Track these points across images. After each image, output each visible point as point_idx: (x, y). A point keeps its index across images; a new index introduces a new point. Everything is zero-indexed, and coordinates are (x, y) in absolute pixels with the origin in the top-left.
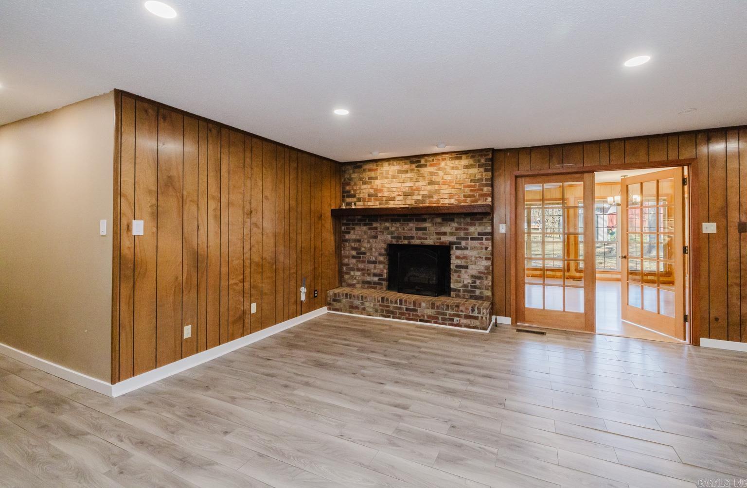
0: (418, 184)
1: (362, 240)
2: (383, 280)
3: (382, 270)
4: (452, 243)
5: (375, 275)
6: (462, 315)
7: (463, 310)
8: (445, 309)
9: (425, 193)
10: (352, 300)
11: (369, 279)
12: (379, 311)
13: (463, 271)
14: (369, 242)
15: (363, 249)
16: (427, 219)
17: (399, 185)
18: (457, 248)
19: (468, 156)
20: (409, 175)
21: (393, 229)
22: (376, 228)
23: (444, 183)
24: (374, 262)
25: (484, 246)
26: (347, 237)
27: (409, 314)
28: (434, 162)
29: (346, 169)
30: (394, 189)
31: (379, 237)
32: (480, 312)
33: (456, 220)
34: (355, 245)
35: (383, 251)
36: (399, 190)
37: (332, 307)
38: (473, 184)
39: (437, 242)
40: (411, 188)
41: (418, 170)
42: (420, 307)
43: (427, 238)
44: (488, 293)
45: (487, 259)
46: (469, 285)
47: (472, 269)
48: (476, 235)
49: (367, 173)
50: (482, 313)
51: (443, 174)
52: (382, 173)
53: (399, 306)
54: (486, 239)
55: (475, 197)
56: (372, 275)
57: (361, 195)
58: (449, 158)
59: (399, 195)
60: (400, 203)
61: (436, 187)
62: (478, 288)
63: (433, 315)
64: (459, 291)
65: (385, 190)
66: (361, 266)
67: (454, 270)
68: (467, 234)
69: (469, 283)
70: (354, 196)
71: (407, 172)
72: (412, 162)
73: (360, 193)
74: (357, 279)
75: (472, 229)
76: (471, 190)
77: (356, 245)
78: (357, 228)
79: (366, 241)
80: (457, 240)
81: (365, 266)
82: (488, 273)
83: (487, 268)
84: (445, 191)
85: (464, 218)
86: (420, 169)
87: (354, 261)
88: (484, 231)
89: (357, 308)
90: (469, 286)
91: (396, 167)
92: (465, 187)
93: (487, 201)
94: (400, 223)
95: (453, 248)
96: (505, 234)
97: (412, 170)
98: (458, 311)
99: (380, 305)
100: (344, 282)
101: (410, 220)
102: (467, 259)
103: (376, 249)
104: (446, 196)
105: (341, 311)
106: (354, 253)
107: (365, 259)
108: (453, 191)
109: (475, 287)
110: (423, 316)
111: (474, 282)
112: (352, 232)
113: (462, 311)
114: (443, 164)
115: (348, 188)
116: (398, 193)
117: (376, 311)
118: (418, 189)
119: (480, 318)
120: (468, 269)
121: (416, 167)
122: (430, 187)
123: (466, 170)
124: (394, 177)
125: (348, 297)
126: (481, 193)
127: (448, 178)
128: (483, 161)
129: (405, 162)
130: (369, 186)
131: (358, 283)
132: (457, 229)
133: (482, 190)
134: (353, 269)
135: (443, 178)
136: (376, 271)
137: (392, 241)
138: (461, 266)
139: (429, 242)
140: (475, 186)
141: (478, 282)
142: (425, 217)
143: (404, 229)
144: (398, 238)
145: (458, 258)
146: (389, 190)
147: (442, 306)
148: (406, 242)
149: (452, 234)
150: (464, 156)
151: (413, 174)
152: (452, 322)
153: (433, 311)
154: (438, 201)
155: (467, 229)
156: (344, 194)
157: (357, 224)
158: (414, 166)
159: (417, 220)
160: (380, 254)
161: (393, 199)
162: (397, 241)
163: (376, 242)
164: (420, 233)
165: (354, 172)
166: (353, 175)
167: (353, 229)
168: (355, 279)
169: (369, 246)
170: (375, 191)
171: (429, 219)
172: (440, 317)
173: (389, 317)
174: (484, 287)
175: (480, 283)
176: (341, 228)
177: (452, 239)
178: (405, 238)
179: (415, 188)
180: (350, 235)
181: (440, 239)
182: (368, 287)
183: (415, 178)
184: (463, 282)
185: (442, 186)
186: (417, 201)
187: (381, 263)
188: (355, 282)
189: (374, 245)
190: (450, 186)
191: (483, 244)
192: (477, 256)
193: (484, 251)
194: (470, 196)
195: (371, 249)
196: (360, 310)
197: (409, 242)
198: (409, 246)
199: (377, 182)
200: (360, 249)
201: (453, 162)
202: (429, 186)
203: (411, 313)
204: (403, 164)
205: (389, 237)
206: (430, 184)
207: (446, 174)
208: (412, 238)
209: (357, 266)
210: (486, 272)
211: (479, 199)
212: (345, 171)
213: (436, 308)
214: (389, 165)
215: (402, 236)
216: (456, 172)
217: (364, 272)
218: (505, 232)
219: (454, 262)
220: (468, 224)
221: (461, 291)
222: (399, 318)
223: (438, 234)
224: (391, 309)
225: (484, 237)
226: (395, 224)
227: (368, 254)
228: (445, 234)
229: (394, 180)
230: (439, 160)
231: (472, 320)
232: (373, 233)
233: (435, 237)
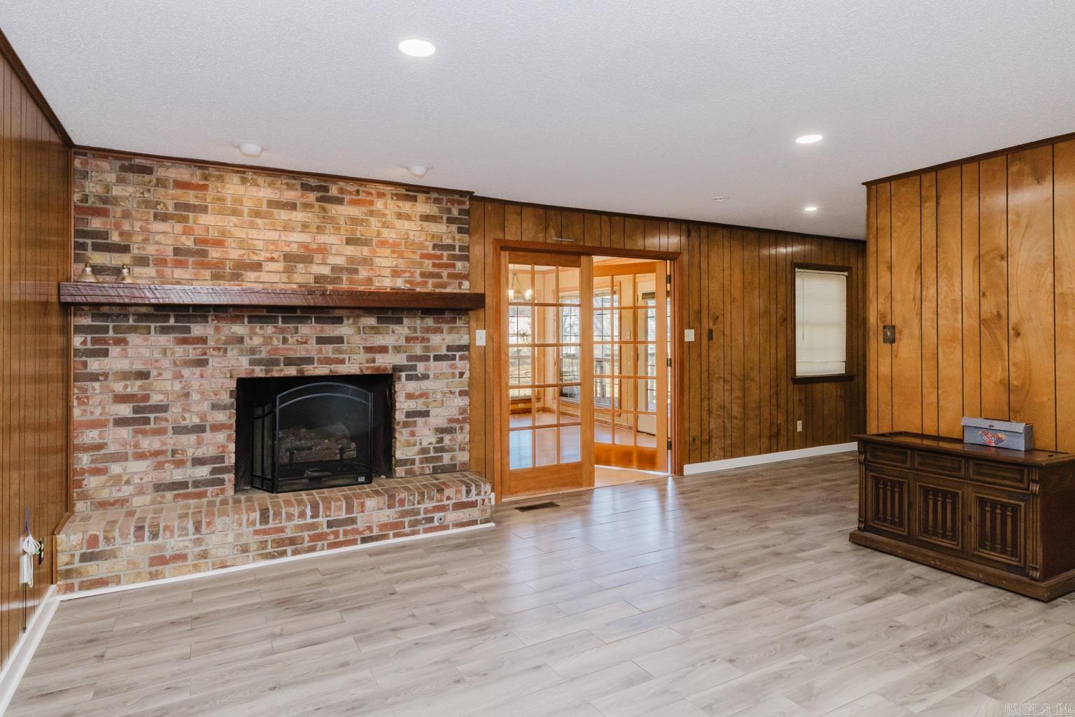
0: (322, 239)
1: (154, 373)
2: (225, 470)
3: (223, 447)
4: (398, 369)
5: (198, 462)
6: (448, 505)
7: (451, 496)
8: (416, 502)
9: (340, 261)
10: (159, 541)
11: (178, 475)
12: (253, 547)
13: (420, 421)
14: (178, 376)
15: (156, 399)
16: (345, 319)
17: (273, 235)
18: (409, 378)
19: (427, 198)
20: (299, 216)
21: (257, 341)
22: (203, 340)
23: (383, 244)
24: (199, 429)
25: (457, 371)
26: (94, 365)
27: (336, 534)
28: (360, 197)
29: (89, 168)
30: (260, 245)
31: (210, 361)
32: (480, 491)
33: (406, 321)
34: (126, 387)
35: (226, 398)
36: (272, 247)
37: (76, 581)
38: (439, 253)
39: (368, 368)
40: (306, 246)
41: (324, 210)
42: (363, 512)
43: (344, 359)
44: (463, 456)
45: (462, 393)
46: (431, 446)
47: (437, 416)
48: (444, 351)
49: (171, 192)
50: (483, 493)
51: (379, 225)
52: (222, 200)
53: (309, 521)
54: (462, 358)
55: (441, 277)
56: (189, 463)
57: (151, 250)
58: (392, 194)
59: (272, 259)
60: (275, 278)
61: (365, 251)
62: (446, 451)
63: (391, 520)
64: (413, 462)
65: (230, 243)
66: (148, 443)
67: (404, 422)
68: (427, 348)
69: (430, 444)
70: (125, 249)
71: (292, 206)
72: (305, 187)
73: (146, 240)
74: (136, 480)
75: (436, 339)
76: (434, 265)
77: (134, 387)
78: (133, 339)
79: (168, 375)
80: (408, 361)
81: (163, 444)
82: (464, 420)
83: (462, 411)
84: (385, 261)
85: (422, 318)
86: (328, 206)
87: (125, 432)
88: (457, 343)
89: (180, 557)
90: (432, 449)
91: (263, 192)
92: (423, 256)
93: (463, 287)
94: (275, 327)
95: (399, 378)
96: (485, 347)
97: (307, 206)
98: (441, 501)
99: (257, 532)
100: (84, 496)
101: (303, 320)
102: (427, 398)
103: (202, 393)
104: (387, 272)
105: (118, 583)
106: (125, 410)
107: (163, 424)
108: (402, 264)
109: (442, 450)
110: (370, 528)
111: (441, 440)
112: (115, 351)
113: (448, 498)
114: (379, 204)
115: (96, 224)
116: (269, 255)
117: (245, 549)
118: (323, 250)
119: (480, 503)
120: (429, 416)
121: (318, 200)
122: (350, 250)
123: (425, 224)
124: (257, 214)
125: (147, 534)
126: (451, 271)
127: (388, 235)
128: (455, 212)
129: (287, 184)
130: (179, 228)
131: (140, 491)
132: (408, 339)
133: (453, 266)
134: (121, 457)
135: (379, 234)
136: (199, 453)
137: (253, 371)
138: (418, 412)
139: (350, 368)
140: (441, 257)
141: (447, 438)
142: (337, 313)
143: (285, 340)
144: (272, 362)
145: (410, 396)
146: (242, 243)
147: (411, 498)
148: (292, 371)
149: (397, 349)
150: (421, 197)
151: (310, 215)
152: (432, 525)
153: (391, 512)
154: (369, 280)
155: (428, 340)
156: (81, 240)
157: (133, 329)
158: (311, 197)
159: (318, 320)
160: (215, 407)
161: (257, 266)
162: (267, 371)
163: (202, 376)
164: (328, 350)
165: (121, 181)
166: (119, 188)
167: (118, 342)
168: (128, 482)
169: (177, 386)
170: (196, 241)
171: (348, 318)
172: (406, 520)
173: (283, 554)
174: (457, 447)
175: (450, 440)
176: (69, 341)
177: (400, 359)
178: (289, 362)
179: (314, 246)
180: (106, 360)
181: (373, 361)
182: (176, 497)
183: (315, 225)
184: (421, 444)
185: (377, 250)
186: (319, 279)
187: (216, 428)
188: (126, 491)
189: (195, 384)
190: (393, 252)
191: (456, 368)
192: (446, 390)
193: (457, 379)
194: (432, 275)
195: (187, 395)
196: (189, 562)
197: (301, 371)
198: (301, 380)
199: (205, 219)
200: (146, 398)
201: (400, 203)
202: (349, 247)
203: (341, 529)
204: (284, 187)
205: (244, 361)
206: (349, 241)
207: (385, 225)
208: (309, 361)
209: (136, 446)
210: (460, 417)
211: (450, 284)
212: (85, 175)
213: (397, 505)
214: (244, 181)
215: (282, 358)
216: (406, 225)
217: (161, 458)
218: (485, 344)
219: (403, 406)
220: (428, 330)
221: (417, 462)
222: (312, 549)
223: (369, 350)
224: (289, 533)
225: (458, 354)
226: (261, 328)
227: (175, 410)
228: (383, 349)
229: (260, 221)
230: (370, 194)
231: (465, 510)
232: (192, 352)
233: (362, 357)
